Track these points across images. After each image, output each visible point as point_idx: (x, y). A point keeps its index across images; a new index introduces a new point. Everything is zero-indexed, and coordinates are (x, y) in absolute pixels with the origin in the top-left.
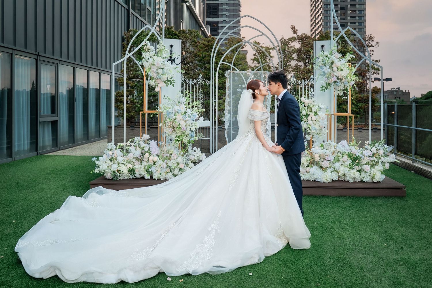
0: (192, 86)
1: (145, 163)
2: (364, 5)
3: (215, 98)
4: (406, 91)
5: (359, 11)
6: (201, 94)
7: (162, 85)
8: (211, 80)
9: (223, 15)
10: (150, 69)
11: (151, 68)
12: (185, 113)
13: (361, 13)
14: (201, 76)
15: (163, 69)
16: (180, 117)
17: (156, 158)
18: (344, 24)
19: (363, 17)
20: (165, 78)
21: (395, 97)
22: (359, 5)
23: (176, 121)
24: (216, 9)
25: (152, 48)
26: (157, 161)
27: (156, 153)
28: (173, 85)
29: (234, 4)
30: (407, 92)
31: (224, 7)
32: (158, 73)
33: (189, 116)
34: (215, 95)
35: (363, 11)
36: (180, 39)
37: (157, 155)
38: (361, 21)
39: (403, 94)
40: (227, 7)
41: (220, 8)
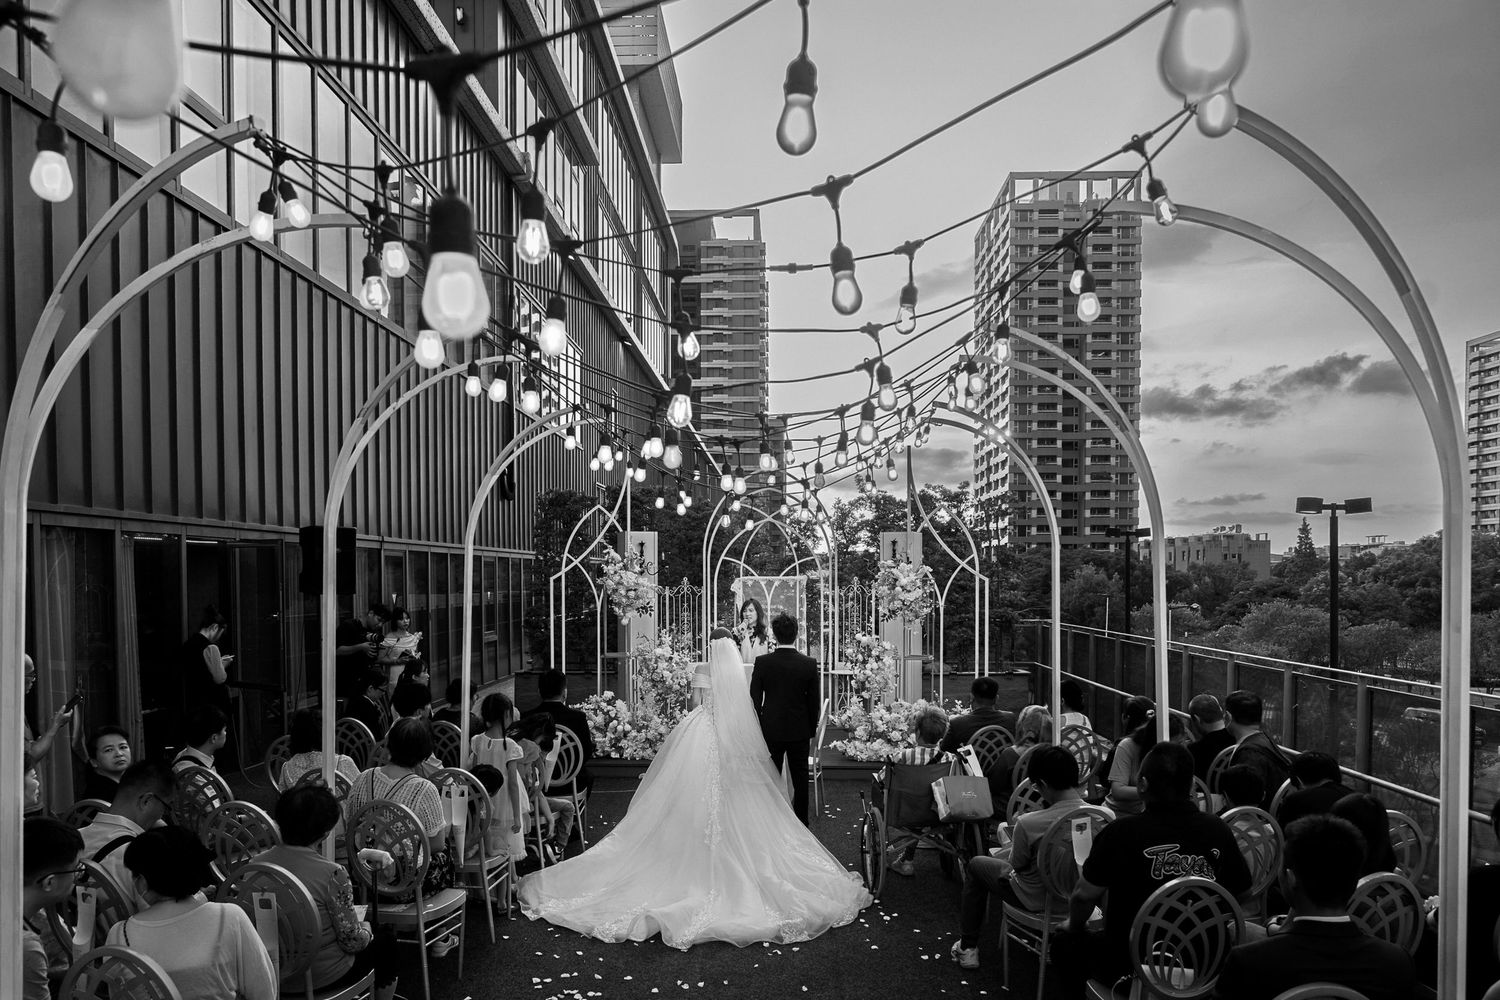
0: (671, 598)
1: (610, 735)
2: (1134, 280)
3: (712, 620)
4: (1258, 536)
5: (1118, 299)
6: (686, 614)
7: (632, 614)
8: (704, 587)
9: (713, 316)
10: (615, 591)
11: (617, 590)
12: (671, 658)
13: (1125, 306)
14: (685, 579)
15: (635, 590)
16: (663, 665)
17: (628, 727)
18: (1075, 337)
19: (1133, 316)
20: (640, 603)
21: (1226, 555)
22: (1119, 280)
23: (658, 671)
24: (693, 300)
25: (618, 557)
26: (628, 732)
27: (627, 720)
28: (650, 615)
29: (747, 284)
30: (1262, 538)
31: (716, 294)
32: (628, 597)
33: (677, 663)
34: (712, 614)
35: (1133, 298)
36: (654, 530)
37: (630, 724)
38: (1125, 329)
39: (1250, 546)
40: (726, 292)
41: (703, 295)
